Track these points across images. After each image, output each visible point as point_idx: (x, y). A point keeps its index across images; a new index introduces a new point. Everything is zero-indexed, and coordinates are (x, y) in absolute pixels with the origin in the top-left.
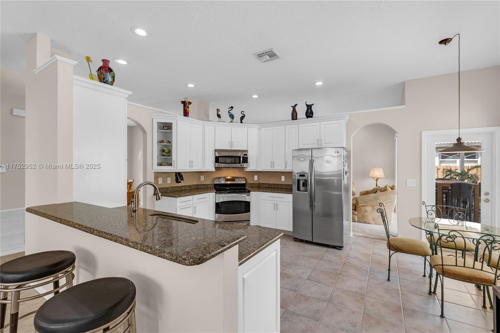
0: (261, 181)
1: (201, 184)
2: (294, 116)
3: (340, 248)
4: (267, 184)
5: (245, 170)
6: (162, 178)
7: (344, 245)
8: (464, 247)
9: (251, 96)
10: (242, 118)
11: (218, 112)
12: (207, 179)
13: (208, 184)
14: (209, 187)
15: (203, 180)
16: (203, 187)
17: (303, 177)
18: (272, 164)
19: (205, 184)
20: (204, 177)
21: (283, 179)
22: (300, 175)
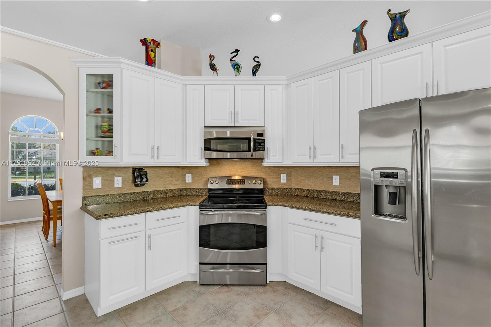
0: (292, 185)
1: (187, 189)
4: (304, 190)
5: (263, 164)
6: (100, 178)
10: (255, 70)
11: (211, 61)
12: (197, 179)
13: (199, 189)
14: (200, 194)
15: (190, 182)
16: (189, 194)
17: (391, 179)
18: (313, 151)
19: (194, 189)
20: (192, 176)
21: (336, 180)
22: (380, 172)
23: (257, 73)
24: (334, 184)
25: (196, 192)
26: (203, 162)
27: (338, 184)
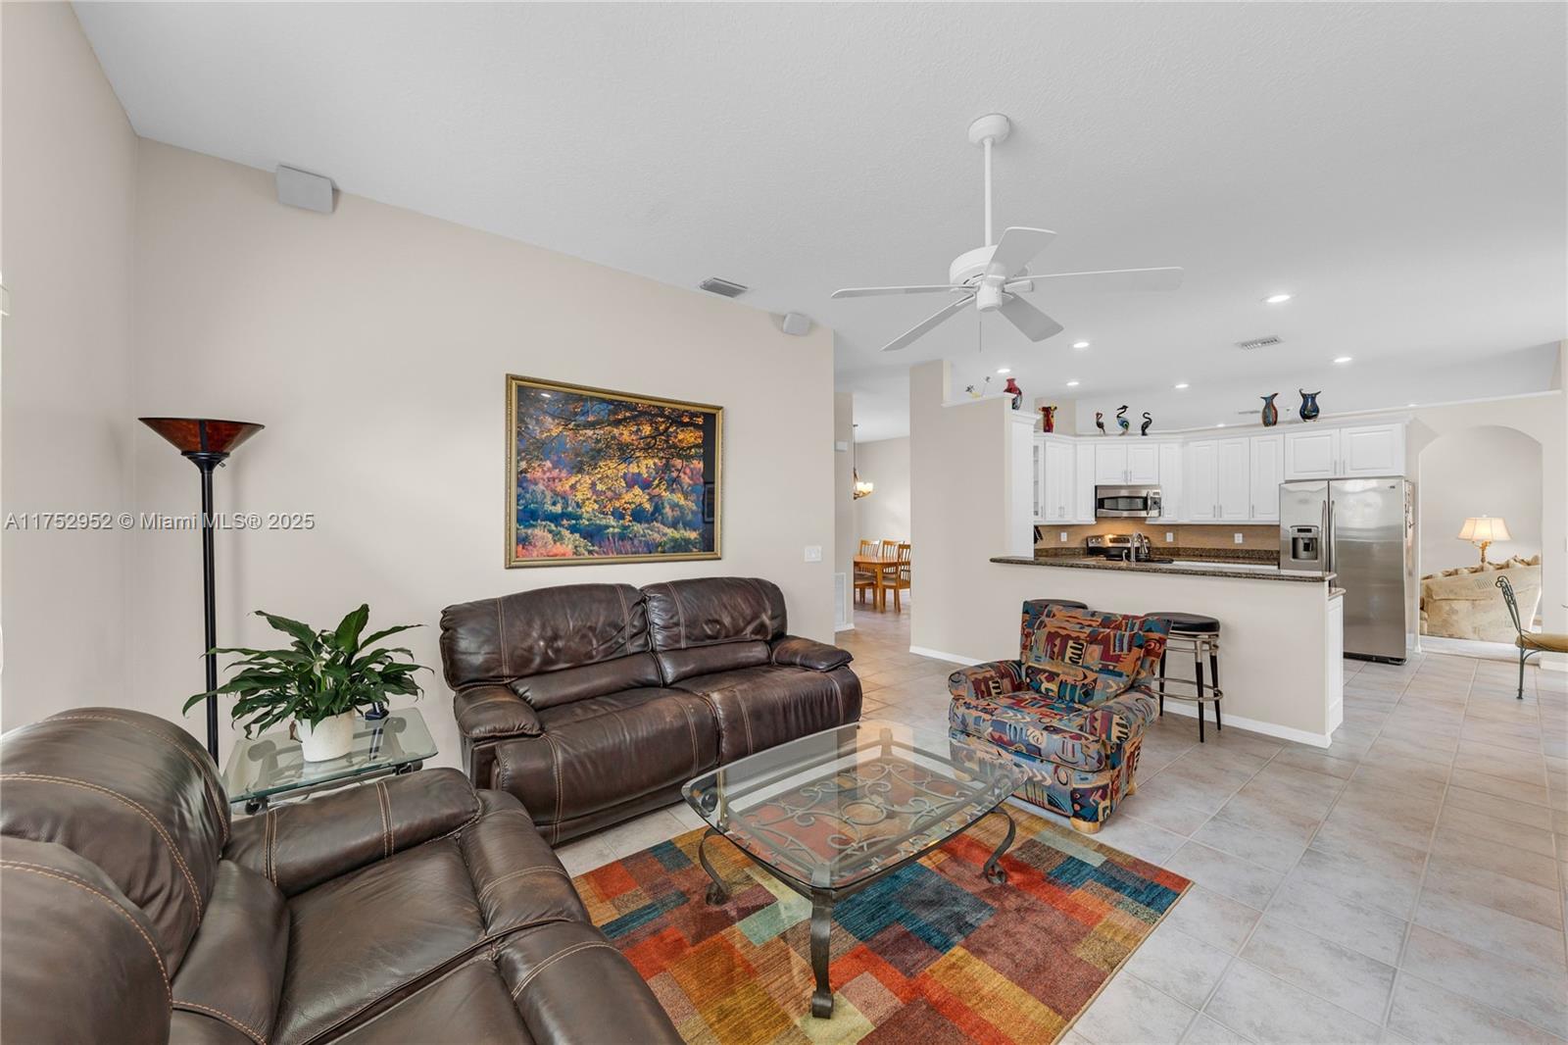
0: (1180, 544)
1: (1062, 548)
2: (1270, 417)
3: (1398, 661)
4: (1197, 549)
5: (1147, 522)
7: (1408, 656)
9: (1173, 386)
10: (1144, 427)
11: (1098, 419)
12: (1073, 538)
13: (1076, 547)
14: (1077, 553)
15: (1065, 540)
16: (1065, 553)
17: (1306, 533)
18: (1218, 509)
19: (1070, 547)
20: (1067, 534)
21: (1238, 538)
22: (1297, 529)
23: (1147, 431)
24: (1236, 542)
25: (1073, 551)
26: (1092, 520)
27: (1241, 542)
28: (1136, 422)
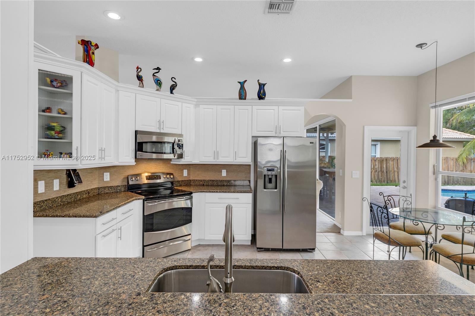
0: (191, 177)
1: (105, 187)
2: (242, 96)
3: (311, 250)
4: (201, 181)
5: (172, 163)
6: (44, 181)
8: (424, 232)
9: (193, 59)
10: (172, 88)
11: (138, 73)
12: (115, 177)
13: (117, 186)
14: (119, 191)
15: (107, 180)
16: (108, 191)
17: (271, 172)
18: (216, 154)
19: (113, 186)
20: (110, 174)
21: (224, 173)
22: (267, 169)
23: (174, 91)
24: (223, 175)
25: (115, 189)
26: (132, 162)
27: (225, 175)
28: (167, 84)
